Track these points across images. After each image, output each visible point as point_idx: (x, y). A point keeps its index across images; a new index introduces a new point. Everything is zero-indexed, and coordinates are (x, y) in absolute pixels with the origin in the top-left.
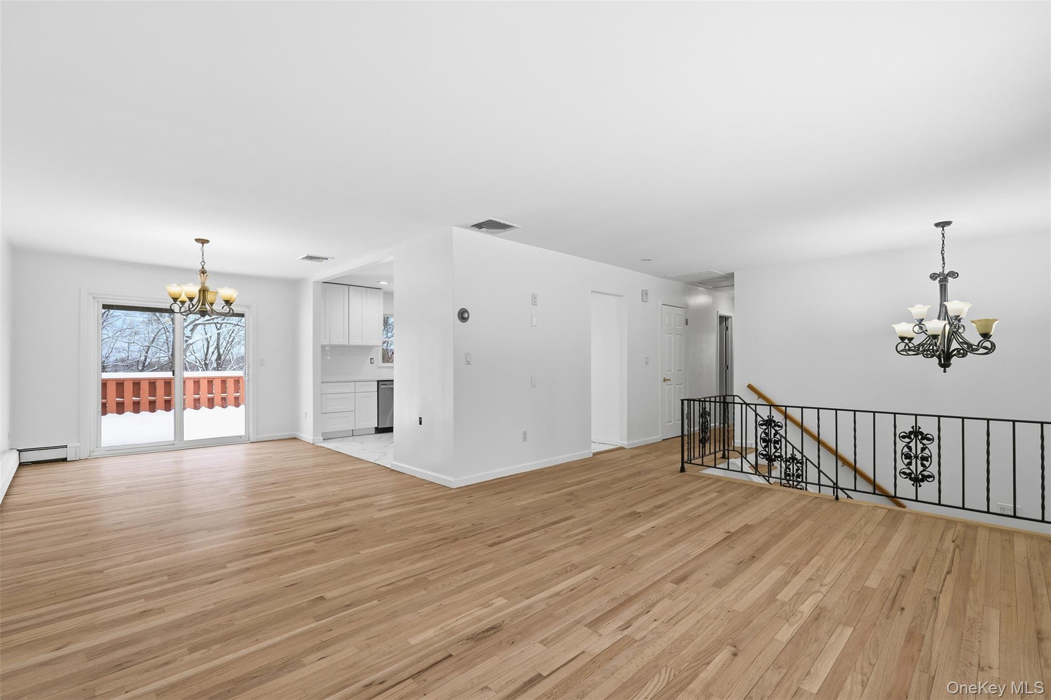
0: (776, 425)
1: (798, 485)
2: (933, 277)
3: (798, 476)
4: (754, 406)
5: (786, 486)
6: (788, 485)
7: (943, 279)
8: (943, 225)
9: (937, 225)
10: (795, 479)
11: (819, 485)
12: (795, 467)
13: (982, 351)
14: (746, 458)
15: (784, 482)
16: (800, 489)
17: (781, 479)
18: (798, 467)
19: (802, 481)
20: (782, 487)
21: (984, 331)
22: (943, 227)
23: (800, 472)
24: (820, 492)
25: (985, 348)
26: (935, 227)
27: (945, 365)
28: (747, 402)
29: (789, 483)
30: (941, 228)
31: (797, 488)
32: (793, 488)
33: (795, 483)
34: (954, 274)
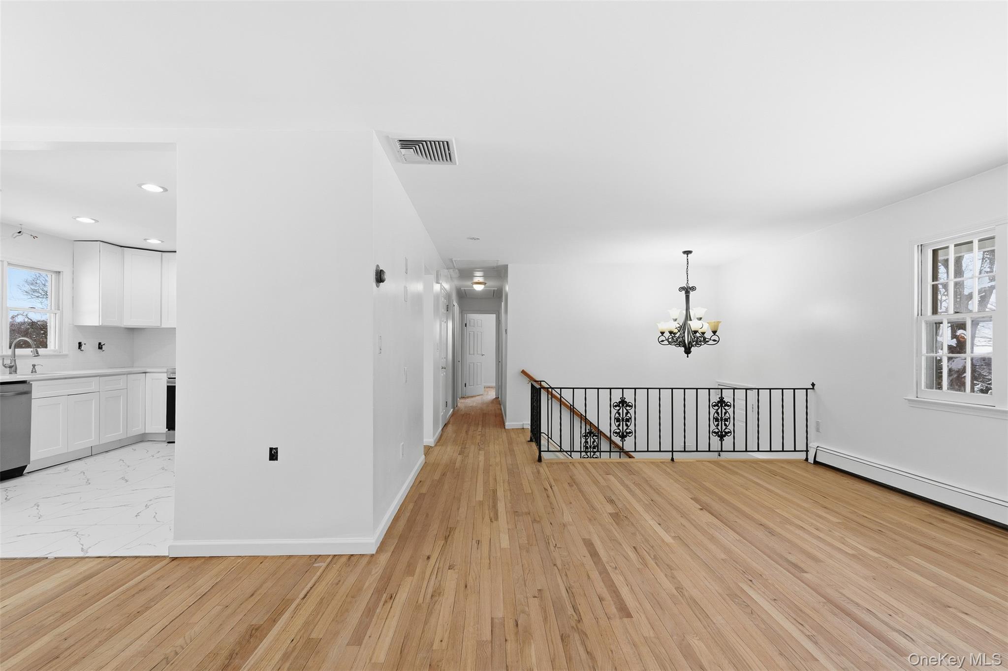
0: (628, 405)
1: (594, 455)
2: (681, 289)
3: (594, 448)
4: (559, 389)
5: (585, 458)
6: (586, 456)
7: (687, 290)
8: (687, 253)
9: (685, 252)
10: (592, 450)
11: (672, 451)
12: (592, 440)
13: (711, 342)
14: (551, 439)
15: (583, 454)
16: (596, 458)
17: (581, 452)
18: (594, 439)
19: (598, 451)
20: (582, 458)
21: (714, 330)
22: (687, 254)
23: (595, 443)
24: (610, 457)
25: (714, 340)
26: (682, 254)
27: (688, 351)
28: (552, 387)
29: (587, 455)
30: (686, 255)
31: (593, 458)
32: (591, 458)
33: (592, 454)
34: (693, 289)
